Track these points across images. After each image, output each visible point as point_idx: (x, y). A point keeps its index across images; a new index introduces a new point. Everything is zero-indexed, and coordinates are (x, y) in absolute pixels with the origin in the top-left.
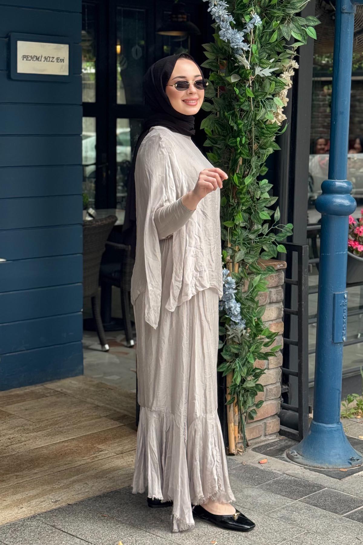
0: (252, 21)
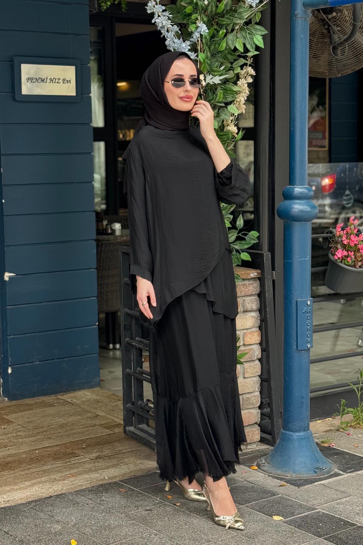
0: (199, 30)
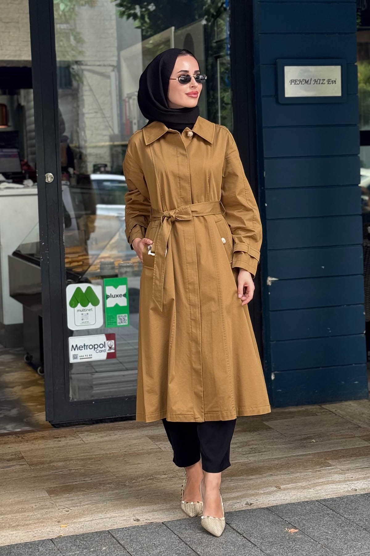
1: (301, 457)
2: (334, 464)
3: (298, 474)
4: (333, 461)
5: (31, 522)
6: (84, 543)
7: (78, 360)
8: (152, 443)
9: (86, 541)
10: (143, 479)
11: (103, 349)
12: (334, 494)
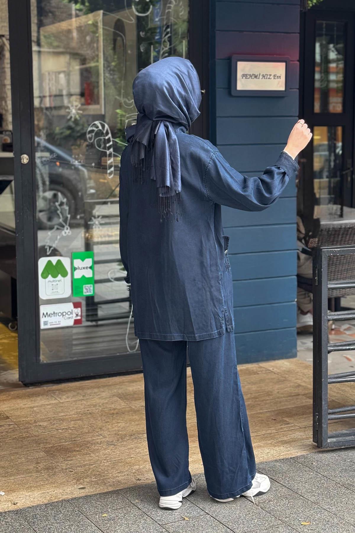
1: (260, 415)
2: (291, 421)
3: (264, 431)
4: (290, 419)
5: (42, 484)
6: (100, 504)
7: (48, 326)
8: (121, 401)
9: (101, 502)
10: (128, 438)
11: (71, 316)
12: (303, 451)
